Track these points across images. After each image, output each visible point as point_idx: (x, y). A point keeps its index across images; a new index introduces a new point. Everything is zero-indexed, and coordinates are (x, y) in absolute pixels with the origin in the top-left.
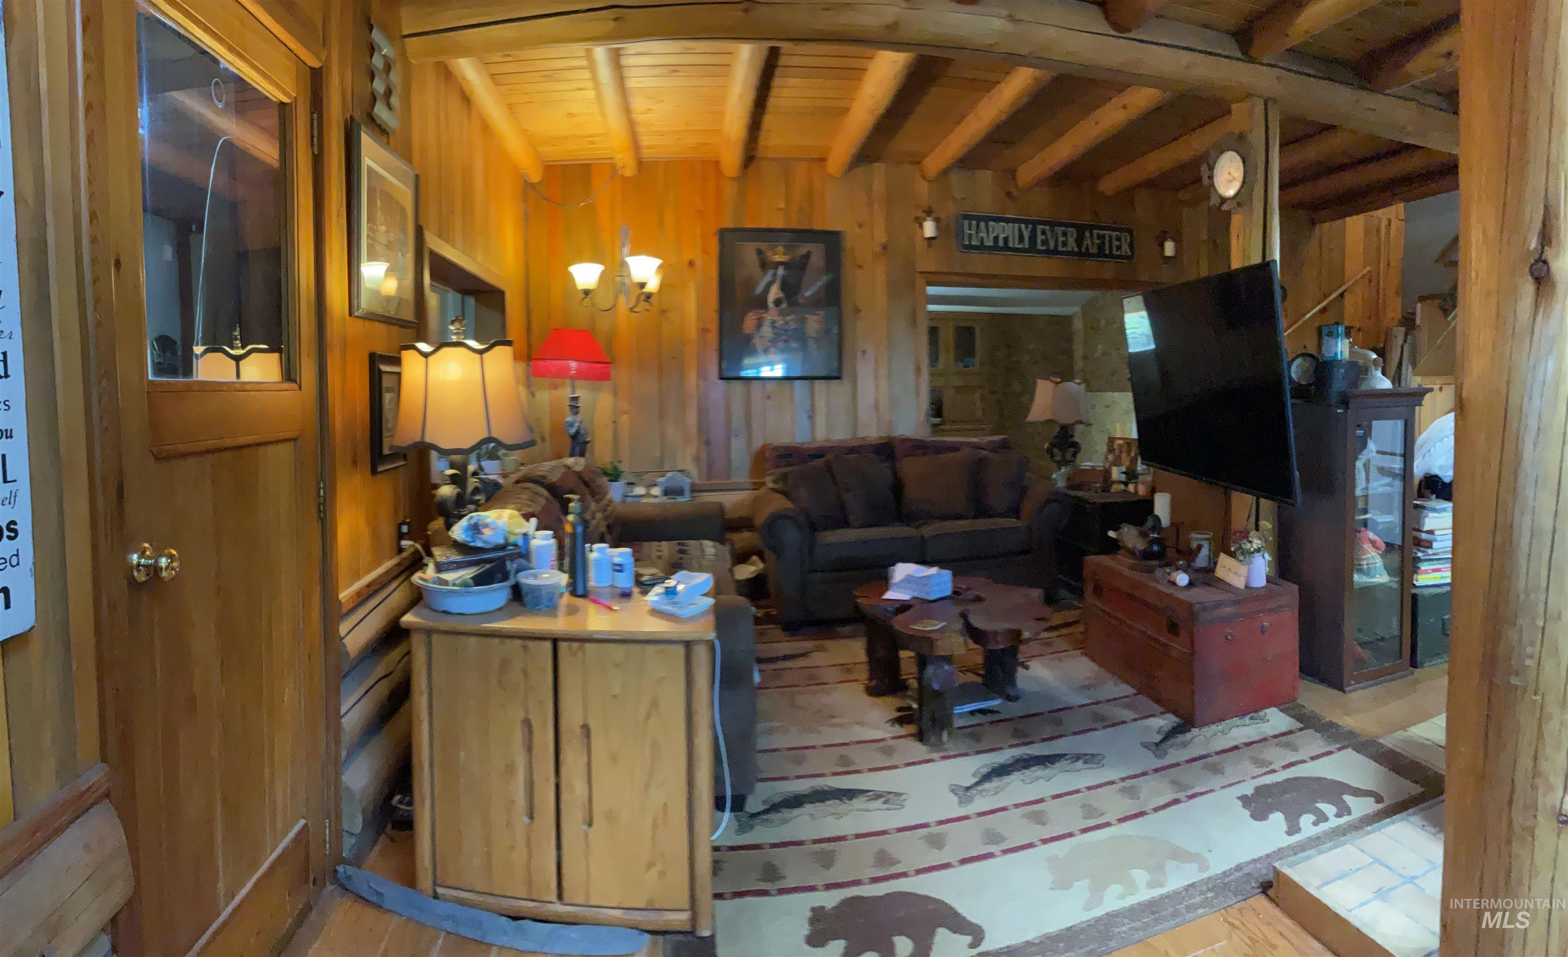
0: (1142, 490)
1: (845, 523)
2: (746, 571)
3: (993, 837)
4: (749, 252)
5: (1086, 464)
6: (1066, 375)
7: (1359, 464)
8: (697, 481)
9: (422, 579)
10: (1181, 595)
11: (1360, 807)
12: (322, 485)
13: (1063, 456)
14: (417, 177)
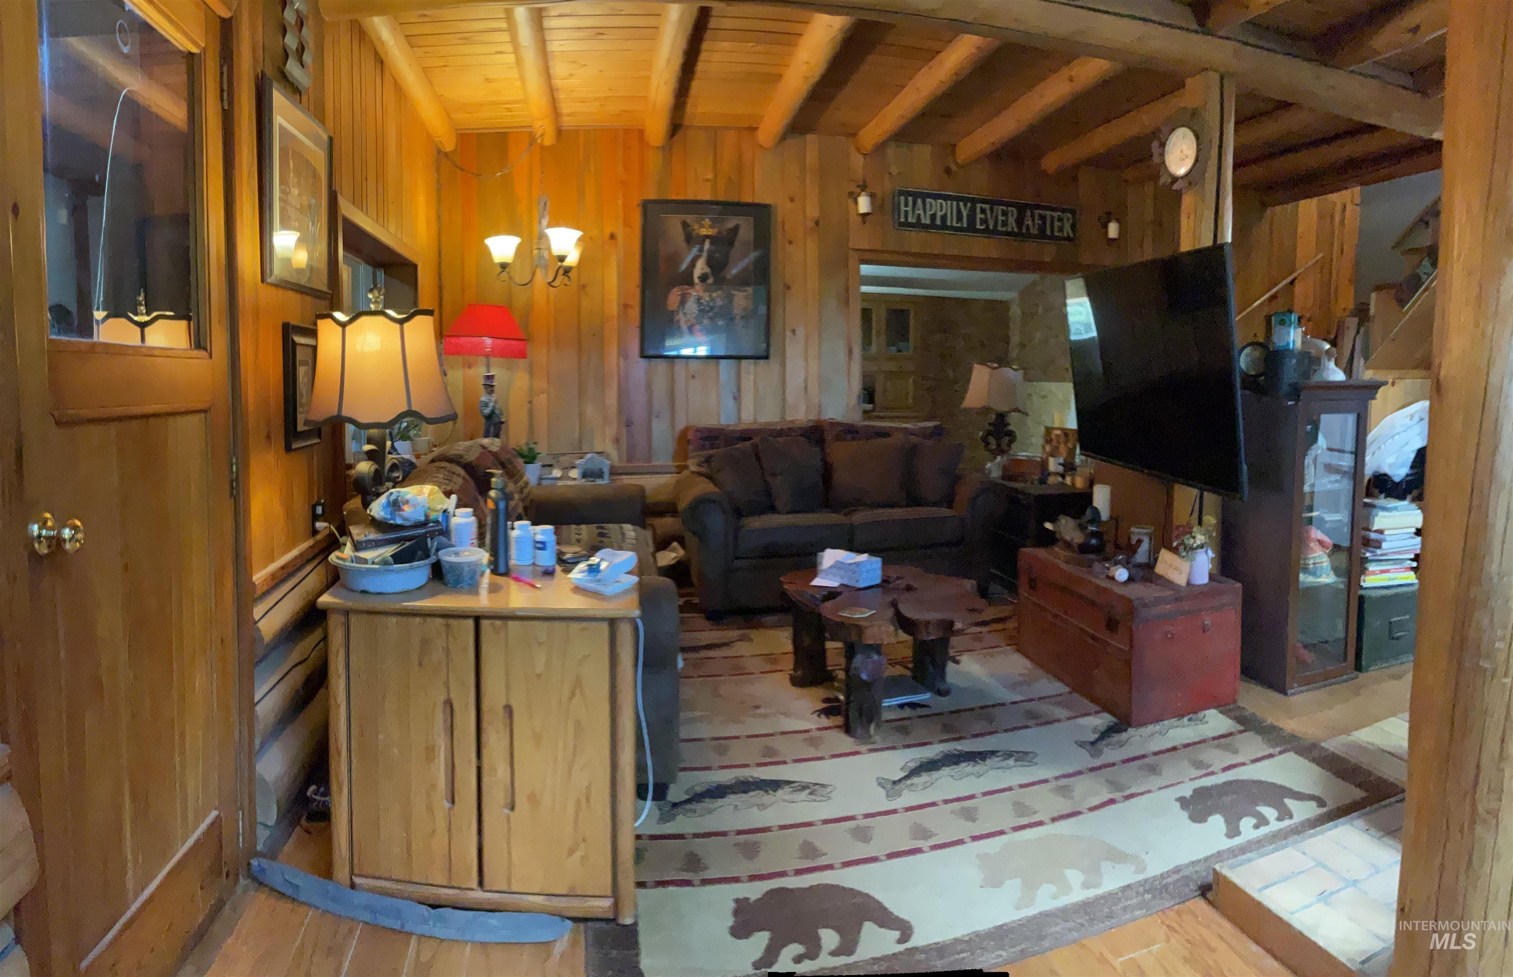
0: (1080, 483)
1: (772, 509)
2: (667, 558)
3: (922, 832)
4: (674, 224)
5: (1023, 455)
6: (1003, 361)
7: (1308, 460)
8: (617, 464)
9: (338, 558)
10: (1119, 591)
11: (1302, 811)
12: (234, 460)
13: (999, 445)
14: (331, 139)
